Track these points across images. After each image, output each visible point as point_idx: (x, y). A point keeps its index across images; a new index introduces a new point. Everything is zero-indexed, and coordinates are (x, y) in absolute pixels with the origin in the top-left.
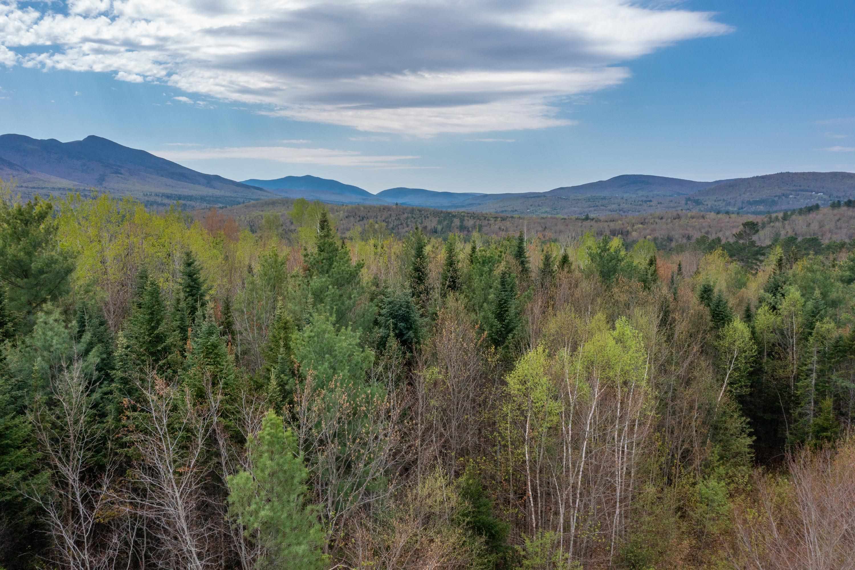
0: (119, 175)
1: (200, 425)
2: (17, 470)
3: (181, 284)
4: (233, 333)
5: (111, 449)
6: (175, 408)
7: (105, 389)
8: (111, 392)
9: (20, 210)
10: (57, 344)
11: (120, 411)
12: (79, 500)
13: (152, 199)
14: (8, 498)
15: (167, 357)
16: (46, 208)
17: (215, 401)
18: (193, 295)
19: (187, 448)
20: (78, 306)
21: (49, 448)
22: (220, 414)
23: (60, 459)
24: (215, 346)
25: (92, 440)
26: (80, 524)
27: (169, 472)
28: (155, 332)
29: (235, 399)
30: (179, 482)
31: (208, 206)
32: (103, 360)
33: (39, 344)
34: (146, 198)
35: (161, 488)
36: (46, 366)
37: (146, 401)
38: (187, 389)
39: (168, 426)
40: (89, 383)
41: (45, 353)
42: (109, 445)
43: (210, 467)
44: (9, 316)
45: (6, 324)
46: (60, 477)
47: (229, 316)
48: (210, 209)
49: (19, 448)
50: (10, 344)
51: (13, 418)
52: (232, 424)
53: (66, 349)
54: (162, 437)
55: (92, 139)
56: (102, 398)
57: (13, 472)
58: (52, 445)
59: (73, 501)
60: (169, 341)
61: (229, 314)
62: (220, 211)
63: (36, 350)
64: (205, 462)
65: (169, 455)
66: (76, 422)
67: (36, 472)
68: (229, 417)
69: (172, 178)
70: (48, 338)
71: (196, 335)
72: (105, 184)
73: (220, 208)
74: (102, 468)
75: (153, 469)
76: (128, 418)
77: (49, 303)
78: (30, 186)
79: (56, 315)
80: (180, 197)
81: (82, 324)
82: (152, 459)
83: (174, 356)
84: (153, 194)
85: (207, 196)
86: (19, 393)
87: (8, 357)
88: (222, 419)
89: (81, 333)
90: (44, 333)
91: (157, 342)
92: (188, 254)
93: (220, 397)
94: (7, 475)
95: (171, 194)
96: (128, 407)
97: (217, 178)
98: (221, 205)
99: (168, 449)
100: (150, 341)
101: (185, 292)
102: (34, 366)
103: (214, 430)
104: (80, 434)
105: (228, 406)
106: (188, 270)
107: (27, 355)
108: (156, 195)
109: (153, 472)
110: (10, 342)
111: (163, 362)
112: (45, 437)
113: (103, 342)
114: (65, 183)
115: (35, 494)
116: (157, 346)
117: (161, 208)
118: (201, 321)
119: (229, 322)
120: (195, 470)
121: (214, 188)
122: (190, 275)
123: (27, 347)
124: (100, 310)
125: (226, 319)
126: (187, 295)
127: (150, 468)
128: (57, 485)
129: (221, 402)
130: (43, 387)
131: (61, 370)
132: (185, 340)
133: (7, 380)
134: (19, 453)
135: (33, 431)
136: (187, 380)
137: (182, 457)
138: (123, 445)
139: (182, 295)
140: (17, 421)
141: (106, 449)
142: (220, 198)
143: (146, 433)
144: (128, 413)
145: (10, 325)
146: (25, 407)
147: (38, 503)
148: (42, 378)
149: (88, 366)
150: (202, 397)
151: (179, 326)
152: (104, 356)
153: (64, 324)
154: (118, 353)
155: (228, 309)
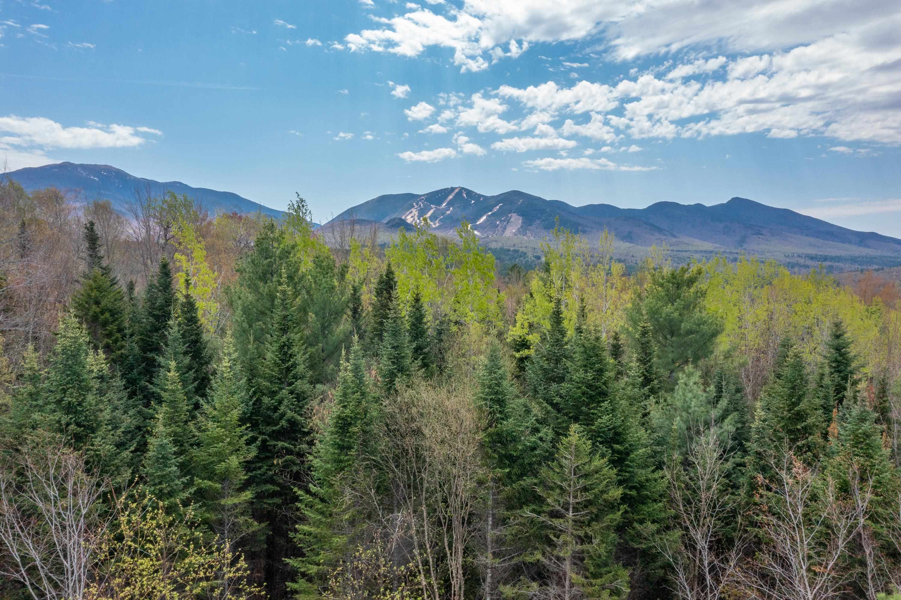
0: (760, 236)
1: (842, 524)
2: (653, 522)
3: (825, 357)
4: (888, 421)
5: (741, 524)
6: (814, 498)
7: (738, 460)
8: (743, 465)
9: (673, 274)
10: (695, 406)
11: (753, 487)
12: (707, 570)
13: (794, 260)
14: (644, 546)
15: (807, 438)
16: (696, 274)
17: (863, 499)
18: (840, 372)
19: (825, 546)
20: (716, 371)
21: (682, 508)
22: (867, 517)
23: (691, 522)
24: (867, 436)
25: (723, 511)
26: (706, 594)
27: (802, 568)
28: (796, 409)
29: (889, 502)
30: (813, 583)
31: (860, 267)
32: (737, 429)
33: (679, 404)
34: (788, 260)
35: (791, 584)
36: (684, 427)
37: (780, 482)
38: (829, 479)
39: (805, 515)
40: (724, 452)
41: (684, 414)
42: (739, 519)
43: (851, 575)
44: (656, 374)
45: (653, 381)
46: (690, 540)
47: (885, 401)
48: (862, 271)
49: (655, 501)
50: (654, 400)
51: (653, 471)
52: (885, 531)
53: (702, 412)
54: (795, 526)
55: (736, 201)
56: (734, 468)
57: (650, 523)
58: (684, 506)
59: (699, 567)
60: (810, 421)
61: (885, 399)
62: (875, 274)
63: (676, 410)
64: (846, 569)
65: (804, 549)
66: (709, 488)
67: (668, 528)
68: (880, 523)
69: (817, 237)
70: (687, 399)
71: (843, 418)
72: (745, 246)
73: (876, 270)
74: (731, 542)
75: (784, 560)
76: (762, 496)
77: (691, 366)
78: (675, 249)
79: (696, 378)
80: (825, 259)
81: (719, 389)
82: (784, 548)
83: (816, 438)
84: (795, 255)
85: (859, 257)
86: (658, 449)
87: (652, 413)
88: (869, 522)
89: (718, 398)
90: (684, 394)
91: (797, 420)
92: (837, 325)
93: (869, 496)
94: (645, 525)
95: (816, 255)
96: (762, 485)
97: (874, 236)
98: (876, 267)
99: (802, 541)
100: (790, 417)
101: (831, 366)
102: (673, 424)
103: (859, 535)
104: (711, 501)
105: (880, 510)
106: (836, 342)
107: (667, 413)
108: (799, 256)
109: (785, 563)
110: (654, 398)
111: (803, 442)
112: (678, 495)
113: (738, 410)
114: (707, 246)
115: (666, 550)
116: (796, 424)
117: (804, 270)
118: (851, 403)
119: (884, 408)
120: (833, 574)
121: (869, 248)
122: (838, 349)
123: (668, 405)
124: (738, 376)
125: (881, 403)
126: (833, 370)
127: (781, 557)
128: (686, 547)
129: (871, 502)
130: (679, 447)
131: (698, 433)
132: (829, 421)
133: (650, 434)
134: (656, 507)
135: (668, 487)
136: (830, 468)
137: (819, 554)
138: (754, 524)
139: (827, 370)
140: (656, 475)
141: (736, 523)
142: (875, 258)
143: (779, 518)
144: (761, 491)
145: (656, 382)
146: (664, 463)
147: (668, 560)
148: (680, 438)
149: (723, 433)
150: (846, 491)
151: (822, 406)
152: (739, 425)
153: (702, 387)
154: (756, 424)
155: (884, 392)
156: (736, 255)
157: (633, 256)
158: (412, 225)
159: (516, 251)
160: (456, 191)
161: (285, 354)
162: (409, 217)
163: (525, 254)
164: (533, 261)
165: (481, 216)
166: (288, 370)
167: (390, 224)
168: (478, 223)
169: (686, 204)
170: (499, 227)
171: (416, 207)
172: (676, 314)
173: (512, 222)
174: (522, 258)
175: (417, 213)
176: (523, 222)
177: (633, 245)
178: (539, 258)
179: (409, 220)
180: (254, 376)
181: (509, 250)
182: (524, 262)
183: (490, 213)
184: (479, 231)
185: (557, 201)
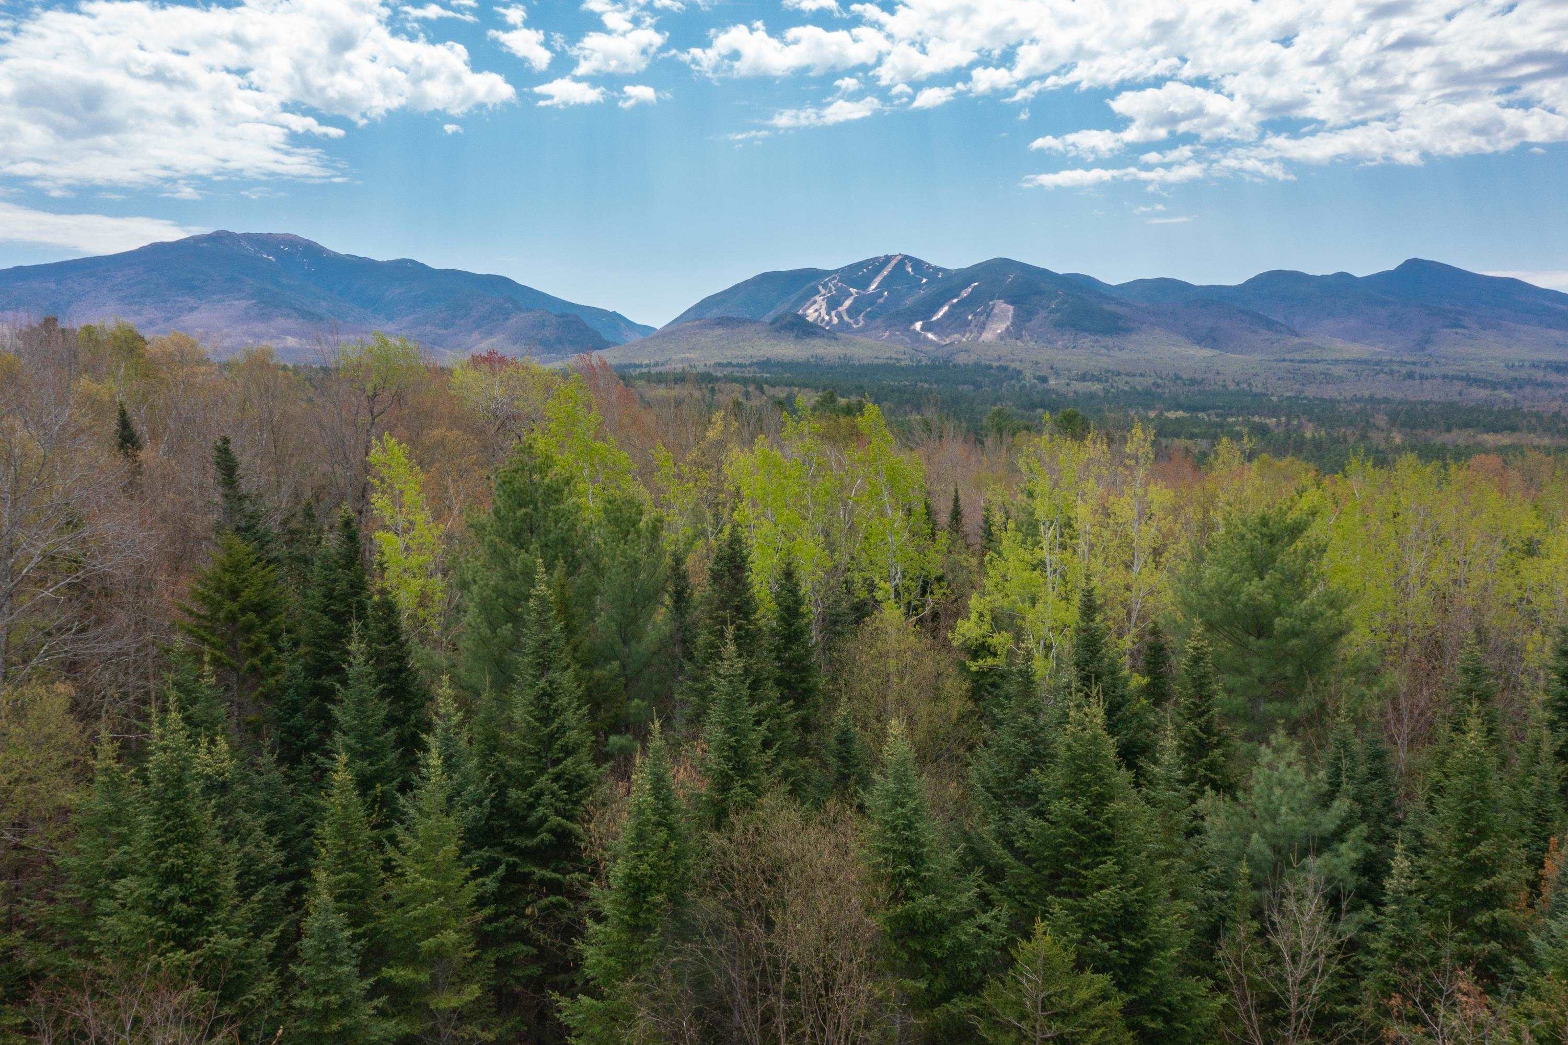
0: (1458, 330)
13: (1523, 374)
16: (1308, 515)
34: (1511, 373)
45: (1213, 749)
55: (1414, 267)
60: (1501, 878)
72: (1431, 349)
77: (1281, 733)
78: (1298, 358)
79: (1291, 755)
84: (1527, 364)
87: (1208, 817)
90: (1268, 787)
91: (1475, 872)
95: (1566, 363)
100: (1460, 866)
106: (1561, 664)
116: (1472, 881)
156: (1412, 367)
157: (1218, 373)
158: (817, 326)
159: (1004, 369)
160: (894, 262)
161: (546, 708)
162: (810, 311)
163: (1020, 372)
164: (1033, 386)
165: (941, 306)
166: (552, 737)
167: (777, 325)
168: (934, 319)
169: (1319, 273)
170: (973, 325)
171: (823, 291)
172: (1267, 598)
173: (996, 315)
174: (1013, 382)
175: (824, 306)
176: (1016, 316)
177: (1217, 352)
178: (1044, 380)
179: (811, 314)
180: (493, 749)
181: (990, 367)
182: (1017, 389)
183: (955, 301)
184: (935, 334)
185: (1077, 275)
